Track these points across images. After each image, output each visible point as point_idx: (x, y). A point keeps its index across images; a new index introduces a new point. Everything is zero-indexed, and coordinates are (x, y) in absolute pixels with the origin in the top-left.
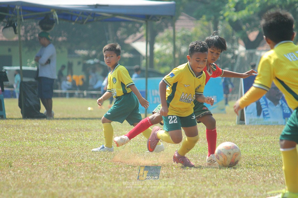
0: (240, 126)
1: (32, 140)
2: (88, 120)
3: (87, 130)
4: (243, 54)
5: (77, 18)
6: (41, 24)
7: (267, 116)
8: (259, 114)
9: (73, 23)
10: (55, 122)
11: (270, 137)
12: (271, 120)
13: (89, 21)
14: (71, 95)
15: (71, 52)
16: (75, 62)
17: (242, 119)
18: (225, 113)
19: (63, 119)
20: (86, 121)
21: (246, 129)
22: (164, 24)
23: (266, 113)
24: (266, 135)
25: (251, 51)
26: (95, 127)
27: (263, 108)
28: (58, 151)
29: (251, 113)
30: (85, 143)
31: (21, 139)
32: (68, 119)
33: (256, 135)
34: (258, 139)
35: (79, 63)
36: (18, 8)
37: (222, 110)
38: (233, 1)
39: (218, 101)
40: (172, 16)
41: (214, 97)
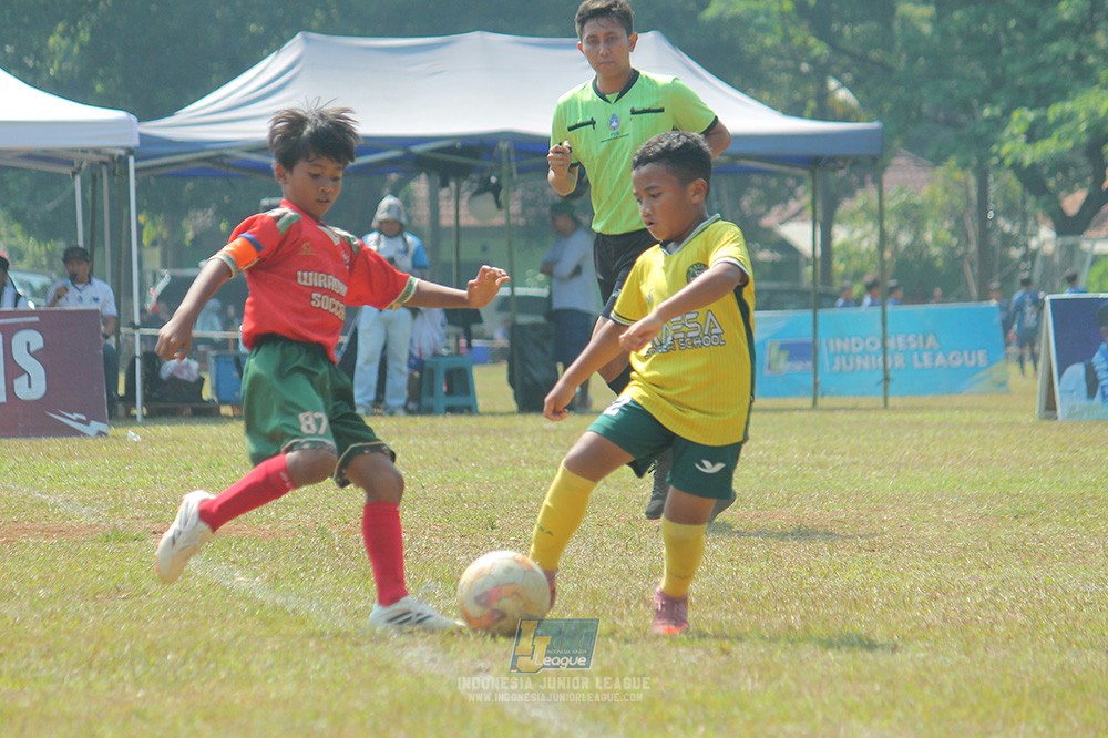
0: (1046, 423)
4: (1049, 248)
8: (1091, 393)
17: (1050, 406)
18: (1009, 392)
21: (1061, 431)
25: (1070, 240)
27: (1102, 380)
29: (1072, 392)
33: (1086, 444)
34: (1090, 454)
36: (504, 146)
37: (1002, 384)
38: (1023, 117)
39: (990, 363)
40: (874, 159)
41: (981, 354)
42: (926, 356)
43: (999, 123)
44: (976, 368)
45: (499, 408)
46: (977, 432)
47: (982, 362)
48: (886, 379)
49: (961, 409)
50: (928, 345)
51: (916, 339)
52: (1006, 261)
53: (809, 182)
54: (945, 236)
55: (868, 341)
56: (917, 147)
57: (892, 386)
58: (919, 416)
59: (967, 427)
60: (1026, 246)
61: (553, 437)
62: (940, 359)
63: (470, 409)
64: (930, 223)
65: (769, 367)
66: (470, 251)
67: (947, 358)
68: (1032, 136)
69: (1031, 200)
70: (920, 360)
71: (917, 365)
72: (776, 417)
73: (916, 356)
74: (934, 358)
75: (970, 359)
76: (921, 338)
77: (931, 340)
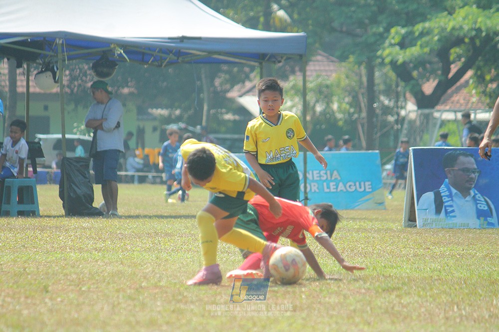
0: (409, 229)
1: (80, 250)
2: (169, 219)
3: (167, 234)
4: (413, 116)
5: (152, 59)
6: (95, 67)
7: (452, 214)
8: (438, 211)
9: (146, 66)
10: (116, 222)
11: (456, 248)
12: (457, 221)
13: (171, 63)
14: (142, 180)
15: (142, 111)
16: (148, 126)
17: (412, 218)
18: (385, 209)
19: (130, 217)
20: (165, 221)
21: (418, 235)
22: (288, 68)
23: (450, 209)
24: (449, 244)
25: (427, 111)
27: (445, 202)
28: (121, 267)
29: (426, 209)
30: (164, 255)
31: (63, 249)
32: (137, 217)
33: (434, 244)
34: (437, 250)
35: (155, 129)
36: (59, 41)
37: (381, 204)
38: (397, 32)
39: (374, 189)
40: (301, 56)
41: (367, 184)
42: (332, 185)
43: (382, 37)
45: (54, 213)
46: (363, 234)
47: (368, 189)
48: (306, 198)
49: (354, 219)
50: (334, 178)
51: (326, 174)
52: (385, 124)
53: (258, 70)
54: (345, 106)
56: (329, 49)
59: (358, 231)
60: (398, 114)
62: (341, 187)
63: (34, 213)
64: (335, 98)
66: (36, 110)
67: (345, 186)
68: (403, 45)
69: (402, 84)
70: (328, 187)
71: (326, 190)
73: (325, 184)
74: (337, 186)
75: (360, 186)
76: (329, 173)
77: (335, 174)
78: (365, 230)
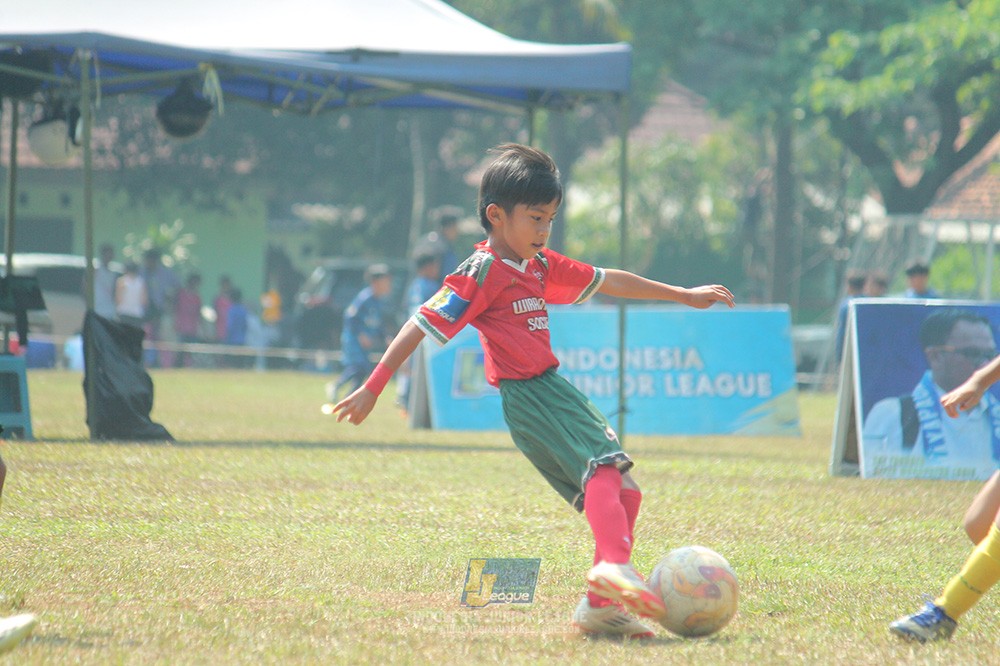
0: (843, 480)
2: (317, 451)
5: (290, 97)
6: (163, 112)
7: (938, 449)
8: (908, 440)
9: (276, 112)
12: (950, 463)
13: (330, 106)
17: (849, 457)
18: (800, 434)
19: (233, 444)
20: (308, 454)
21: (862, 492)
23: (934, 438)
24: (927, 514)
26: (338, 474)
27: (925, 422)
29: (882, 438)
32: (249, 444)
36: (85, 55)
37: (790, 423)
39: (775, 390)
40: (616, 95)
41: (762, 379)
42: (684, 380)
44: (755, 399)
46: (741, 490)
47: (763, 391)
48: (622, 409)
49: (725, 456)
50: (688, 364)
51: (671, 355)
55: (603, 355)
57: (629, 419)
58: (665, 464)
59: (731, 481)
60: (844, 226)
61: (135, 477)
62: (704, 384)
65: (461, 388)
67: (713, 382)
70: (676, 384)
71: (671, 391)
72: (459, 458)
73: (669, 379)
74: (695, 382)
75: (746, 384)
76: (677, 353)
77: (692, 355)
78: (746, 480)
